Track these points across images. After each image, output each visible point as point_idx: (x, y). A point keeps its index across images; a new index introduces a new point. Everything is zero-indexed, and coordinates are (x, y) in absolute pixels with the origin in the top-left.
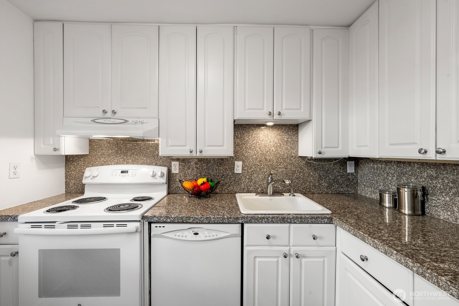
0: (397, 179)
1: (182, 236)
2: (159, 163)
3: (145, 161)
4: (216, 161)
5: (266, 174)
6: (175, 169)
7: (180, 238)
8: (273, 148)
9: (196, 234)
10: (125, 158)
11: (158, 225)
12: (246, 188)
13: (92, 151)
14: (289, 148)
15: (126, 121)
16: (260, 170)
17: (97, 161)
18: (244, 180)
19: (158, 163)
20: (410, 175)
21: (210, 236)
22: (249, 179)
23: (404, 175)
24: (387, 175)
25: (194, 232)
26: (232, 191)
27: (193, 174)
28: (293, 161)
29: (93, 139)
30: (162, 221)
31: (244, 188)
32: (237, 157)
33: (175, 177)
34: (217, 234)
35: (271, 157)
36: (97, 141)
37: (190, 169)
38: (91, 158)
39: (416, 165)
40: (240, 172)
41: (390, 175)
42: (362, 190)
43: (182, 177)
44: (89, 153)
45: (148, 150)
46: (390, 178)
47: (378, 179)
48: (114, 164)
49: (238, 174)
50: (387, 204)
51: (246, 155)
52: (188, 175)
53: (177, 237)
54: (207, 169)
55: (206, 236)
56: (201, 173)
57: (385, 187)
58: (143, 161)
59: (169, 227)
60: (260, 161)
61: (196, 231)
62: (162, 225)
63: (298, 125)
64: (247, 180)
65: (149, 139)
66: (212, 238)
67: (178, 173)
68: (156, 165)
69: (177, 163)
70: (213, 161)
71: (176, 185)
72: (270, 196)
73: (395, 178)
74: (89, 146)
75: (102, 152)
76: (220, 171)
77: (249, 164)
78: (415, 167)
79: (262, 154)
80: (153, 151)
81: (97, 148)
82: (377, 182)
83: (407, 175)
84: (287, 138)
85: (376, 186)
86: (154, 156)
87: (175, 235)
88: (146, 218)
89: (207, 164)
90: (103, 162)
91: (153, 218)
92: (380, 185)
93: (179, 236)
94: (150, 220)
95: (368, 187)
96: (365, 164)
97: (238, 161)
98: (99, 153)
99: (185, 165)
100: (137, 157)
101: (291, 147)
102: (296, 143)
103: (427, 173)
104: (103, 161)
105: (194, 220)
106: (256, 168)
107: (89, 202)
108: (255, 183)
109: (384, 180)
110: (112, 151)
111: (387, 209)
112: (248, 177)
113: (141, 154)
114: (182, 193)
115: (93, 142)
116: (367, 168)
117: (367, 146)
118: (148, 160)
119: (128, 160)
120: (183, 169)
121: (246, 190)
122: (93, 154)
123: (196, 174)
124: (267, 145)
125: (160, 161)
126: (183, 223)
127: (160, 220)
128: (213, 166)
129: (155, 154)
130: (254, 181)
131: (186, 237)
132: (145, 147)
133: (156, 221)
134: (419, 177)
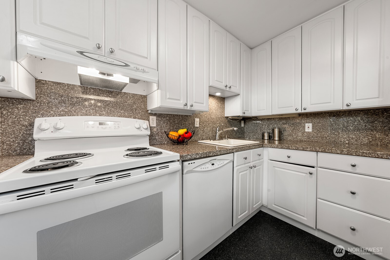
0: (267, 127)
1: (206, 168)
2: (138, 117)
3: (123, 114)
4: (184, 117)
5: (211, 127)
6: (153, 123)
7: (205, 170)
8: (214, 111)
9: (213, 164)
10: (97, 109)
11: (190, 162)
12: (201, 137)
13: (41, 97)
14: (221, 111)
15: (127, 65)
16: (208, 125)
17: (52, 111)
18: (200, 132)
19: (136, 117)
20: (274, 124)
21: (220, 164)
22: (203, 131)
23: (271, 124)
24: (262, 126)
25: (212, 164)
26: (194, 140)
27: (167, 128)
28: (223, 120)
29: (43, 81)
30: (193, 158)
31: (200, 138)
32: (196, 115)
33: (152, 130)
34: (223, 162)
35: (213, 116)
36: (52, 84)
37: (165, 123)
38: (40, 105)
39: (277, 119)
40: (198, 126)
41: (264, 125)
42: (248, 135)
43: (159, 130)
44: (36, 99)
45: (126, 104)
46: (264, 127)
47: (257, 128)
48: (82, 115)
49: (197, 127)
50: (266, 138)
51: (201, 114)
52: (163, 128)
53: (202, 170)
54: (177, 124)
55: (218, 165)
56: (173, 127)
57: (261, 131)
58: (120, 114)
59: (198, 162)
60: (208, 119)
61: (213, 162)
62: (193, 162)
63: (224, 98)
64: (202, 132)
65: (127, 92)
66: (221, 165)
67: (156, 126)
68: (135, 118)
69: (155, 118)
70: (181, 117)
71: (154, 137)
72: (218, 140)
73: (267, 126)
74: (36, 89)
75: (60, 99)
76: (186, 125)
77: (203, 120)
78: (276, 120)
79: (209, 114)
80: (131, 104)
81: (51, 93)
82: (256, 130)
83: (272, 124)
84: (220, 105)
85: (256, 132)
86: (132, 110)
87: (201, 168)
88: (182, 158)
89: (178, 120)
90: (62, 113)
91: (187, 156)
92: (258, 131)
93: (203, 168)
94: (185, 158)
95: (251, 133)
96: (249, 122)
97: (197, 118)
98: (56, 101)
99: (161, 120)
100: (113, 109)
101: (222, 111)
102: (223, 108)
103: (282, 122)
104: (63, 111)
105: (213, 154)
106: (206, 123)
107: (78, 157)
108: (206, 134)
109: (260, 128)
110: (78, 100)
111: (266, 140)
112: (202, 129)
113: (117, 107)
114: (159, 144)
115: (44, 84)
116: (250, 124)
117: (265, 110)
118: (126, 114)
119: (102, 111)
120: (160, 123)
121: (201, 138)
122: (45, 100)
123: (169, 128)
124: (212, 108)
125: (139, 115)
126: (207, 157)
127: (192, 157)
128: (182, 121)
129: (133, 108)
130: (205, 132)
131: (208, 168)
132: (123, 100)
133: (189, 158)
134: (278, 124)
